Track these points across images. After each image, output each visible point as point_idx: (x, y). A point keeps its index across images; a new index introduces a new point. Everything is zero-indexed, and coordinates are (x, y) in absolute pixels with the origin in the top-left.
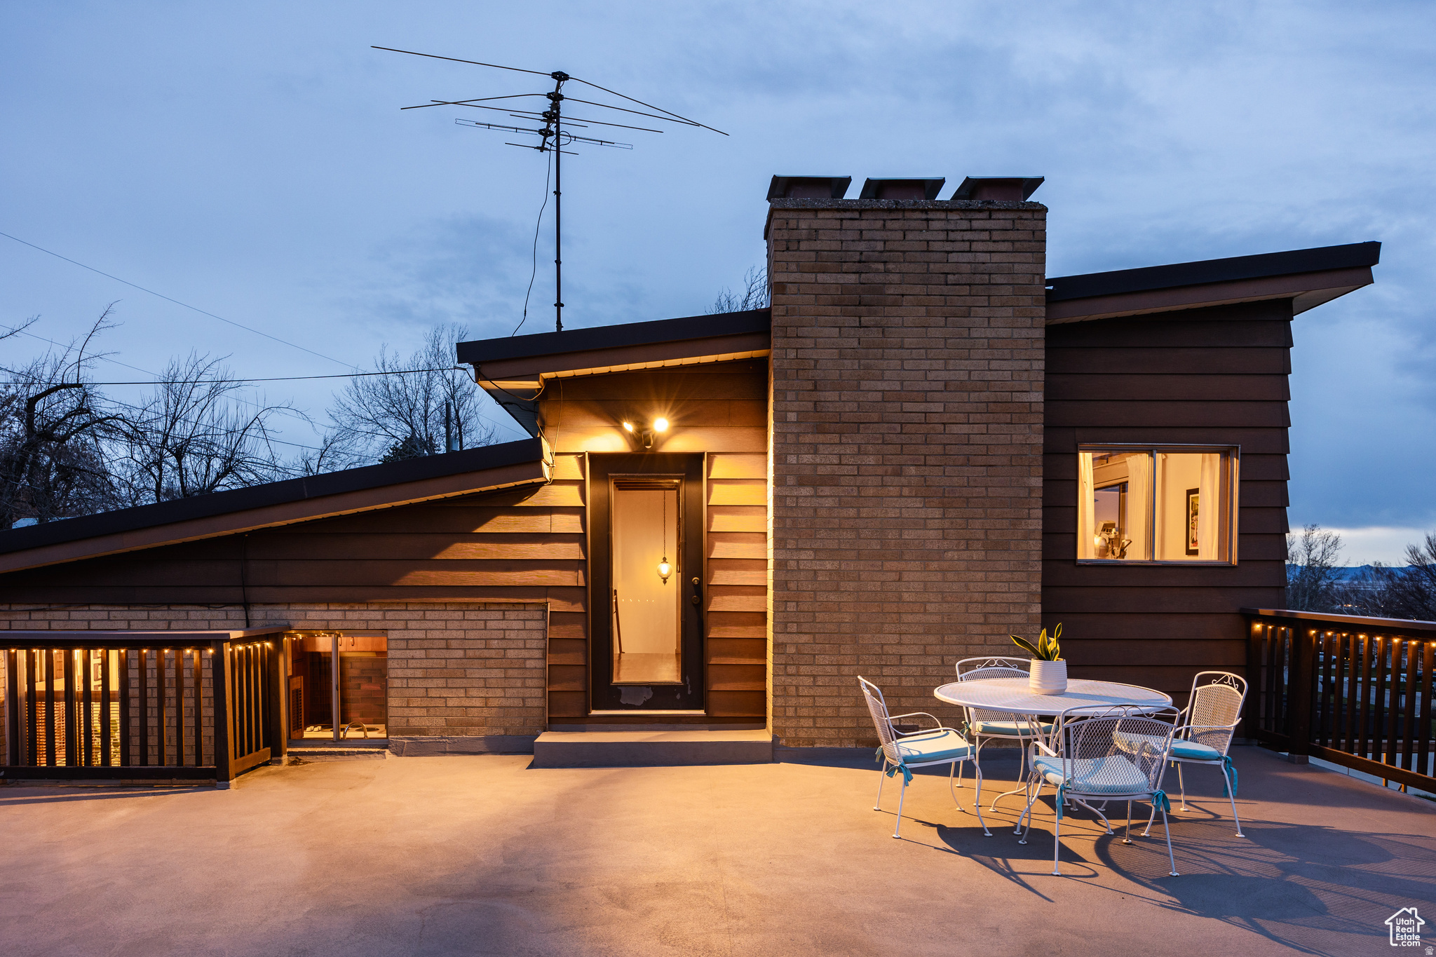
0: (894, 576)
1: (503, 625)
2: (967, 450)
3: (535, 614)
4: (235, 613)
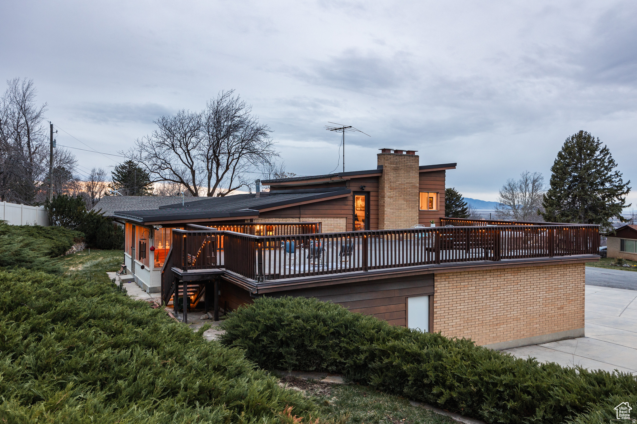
0: (400, 212)
1: (340, 221)
2: (409, 193)
3: (345, 219)
4: (297, 219)
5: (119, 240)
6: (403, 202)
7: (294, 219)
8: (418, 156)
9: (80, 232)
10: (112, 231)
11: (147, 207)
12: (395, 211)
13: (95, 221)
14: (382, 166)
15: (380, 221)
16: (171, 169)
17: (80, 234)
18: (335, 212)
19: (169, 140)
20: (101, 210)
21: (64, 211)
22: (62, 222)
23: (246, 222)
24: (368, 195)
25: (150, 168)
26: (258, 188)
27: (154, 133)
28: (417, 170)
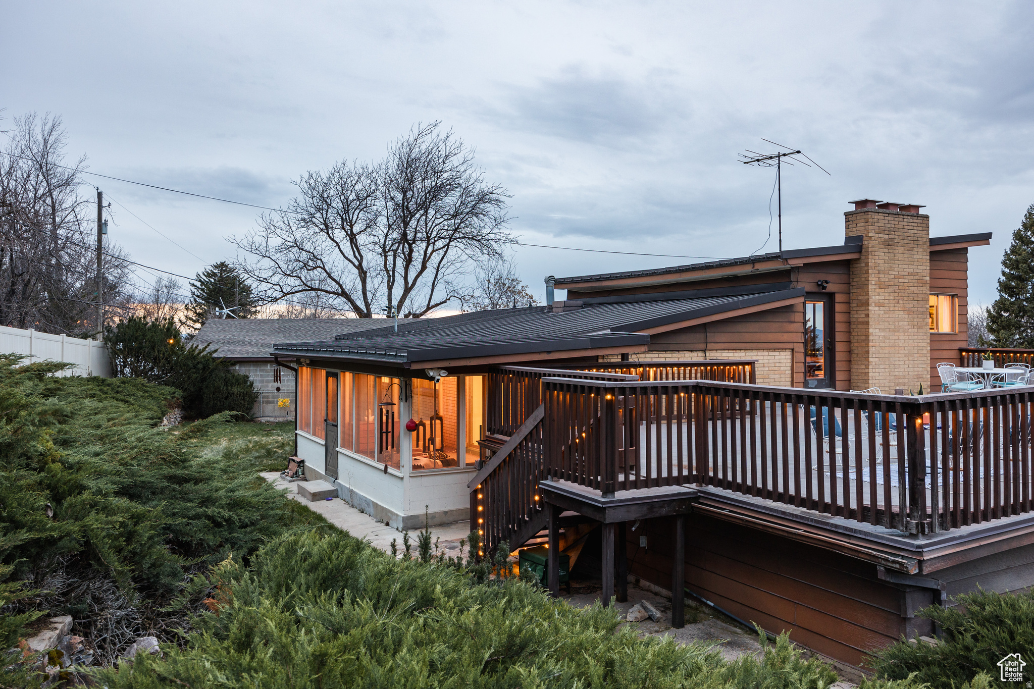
0: (897, 338)
1: (779, 357)
2: (913, 295)
3: (789, 353)
4: (701, 354)
5: (246, 403)
6: (902, 315)
7: (694, 354)
8: (926, 217)
9: (172, 389)
10: (232, 384)
11: (294, 339)
12: (887, 334)
13: (200, 366)
14: (860, 238)
15: (854, 355)
16: (324, 269)
17: (174, 393)
18: (771, 337)
19: (318, 215)
20: (208, 345)
21: (140, 348)
22: (135, 371)
23: (600, 361)
24: (829, 300)
25: (284, 266)
26: (550, 295)
27: (293, 203)
28: (925, 247)
